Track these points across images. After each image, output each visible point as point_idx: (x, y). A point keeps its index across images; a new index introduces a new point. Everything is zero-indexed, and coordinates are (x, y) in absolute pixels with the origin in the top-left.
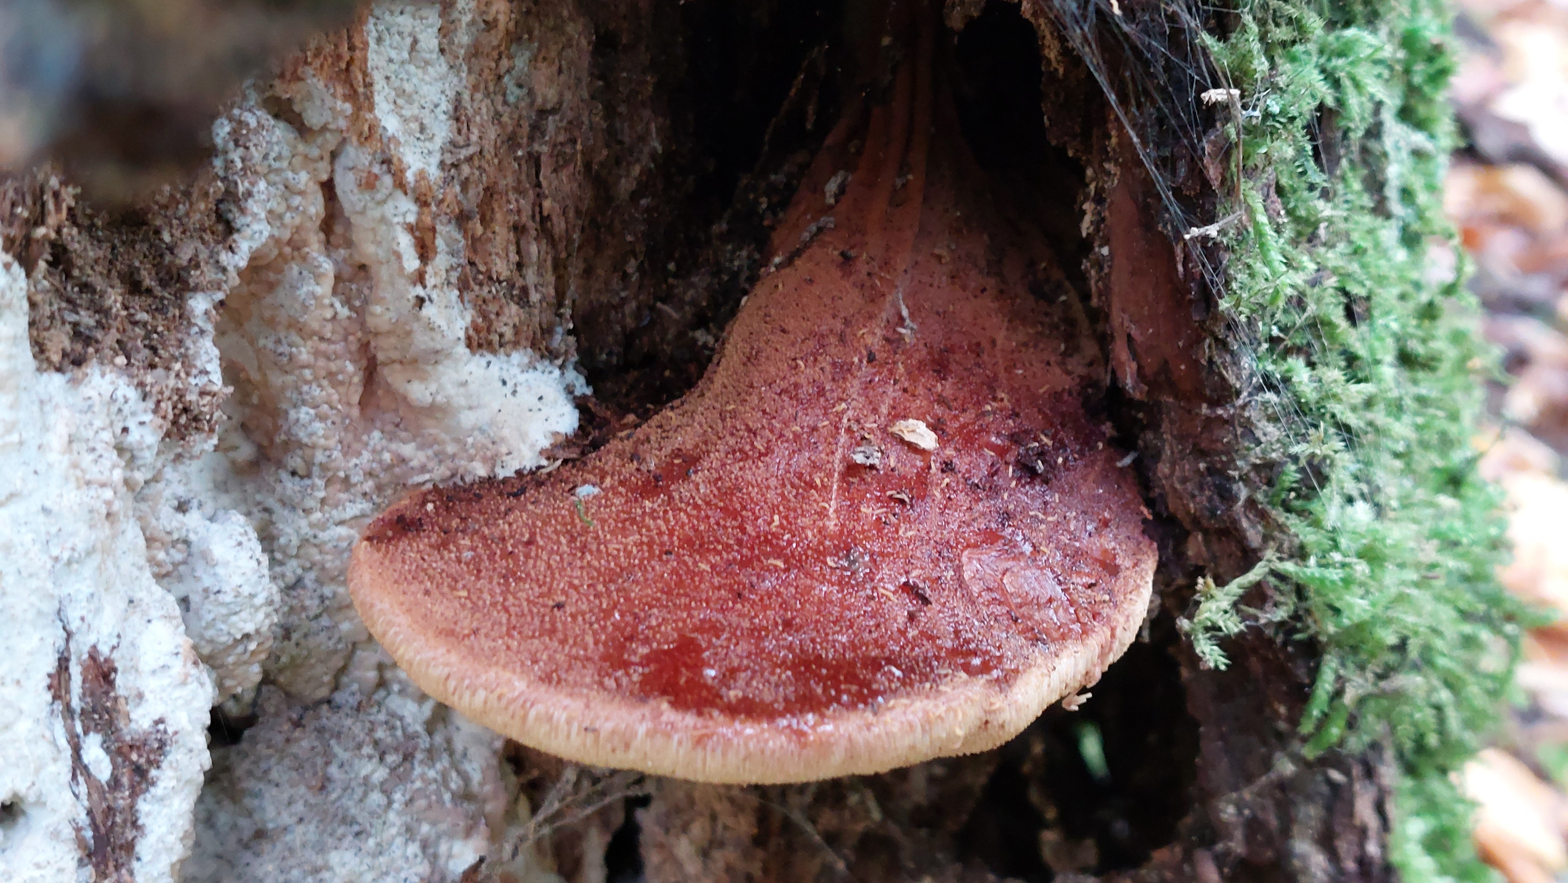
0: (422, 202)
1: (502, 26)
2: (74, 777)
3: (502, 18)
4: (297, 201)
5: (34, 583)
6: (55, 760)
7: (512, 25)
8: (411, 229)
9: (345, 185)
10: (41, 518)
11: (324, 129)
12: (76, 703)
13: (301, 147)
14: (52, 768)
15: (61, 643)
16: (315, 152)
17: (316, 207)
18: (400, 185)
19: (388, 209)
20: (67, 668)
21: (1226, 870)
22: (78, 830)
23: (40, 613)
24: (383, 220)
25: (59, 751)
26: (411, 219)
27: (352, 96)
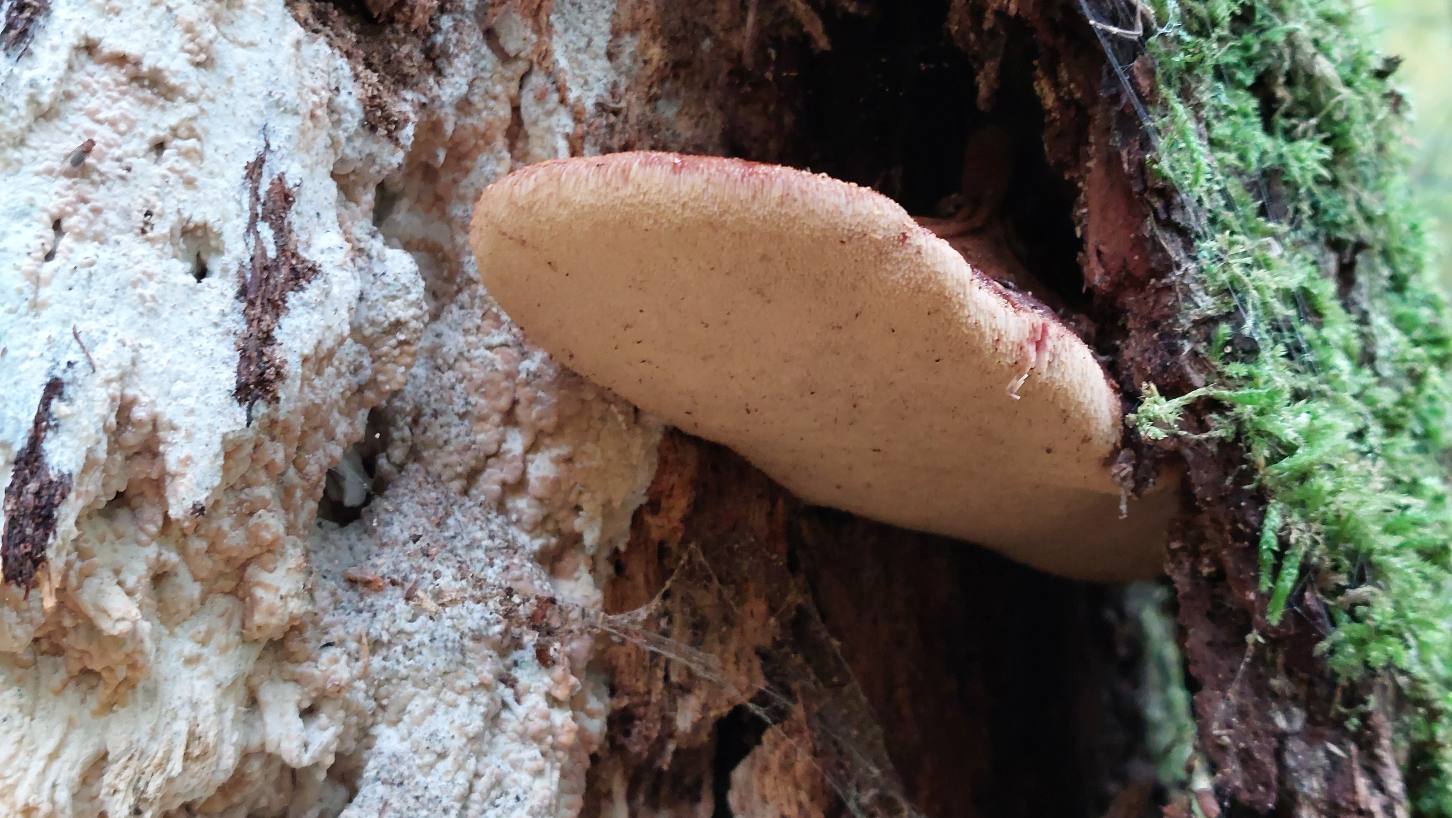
0: (577, 118)
1: (655, 63)
2: (248, 231)
3: (656, 58)
4: (492, 103)
5: (252, 102)
6: (238, 216)
7: (662, 63)
8: (567, 136)
9: (527, 100)
10: (267, 67)
11: (517, 57)
12: (262, 192)
13: (500, 68)
14: (236, 222)
15: (261, 150)
16: (509, 74)
17: (504, 112)
18: (563, 101)
19: (554, 119)
20: (261, 167)
21: (1226, 804)
22: (242, 266)
23: (252, 123)
24: (549, 130)
25: (242, 209)
26: (569, 130)
27: (538, 30)
